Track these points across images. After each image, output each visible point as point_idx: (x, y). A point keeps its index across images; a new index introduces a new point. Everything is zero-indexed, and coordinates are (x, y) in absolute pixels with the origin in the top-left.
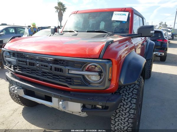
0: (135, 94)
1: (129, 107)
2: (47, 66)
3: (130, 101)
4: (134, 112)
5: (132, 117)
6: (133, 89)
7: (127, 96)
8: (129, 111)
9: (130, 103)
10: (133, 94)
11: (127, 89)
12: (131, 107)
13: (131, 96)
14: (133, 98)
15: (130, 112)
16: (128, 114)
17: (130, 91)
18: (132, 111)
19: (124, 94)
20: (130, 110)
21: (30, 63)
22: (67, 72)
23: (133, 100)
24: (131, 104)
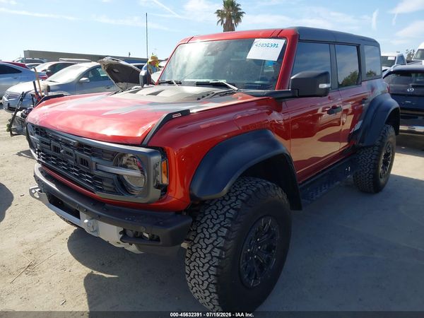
0: (230, 218)
1: (212, 243)
2: (71, 154)
3: (216, 232)
4: (221, 254)
5: (216, 264)
6: (229, 207)
7: (213, 221)
8: (211, 250)
9: (215, 235)
10: (225, 218)
11: (218, 207)
12: (215, 243)
13: (221, 222)
14: (223, 226)
15: (213, 254)
16: (209, 257)
17: (222, 212)
18: (217, 252)
19: (210, 217)
20: (213, 248)
21: (55, 147)
22: (94, 168)
23: (222, 229)
24: (218, 236)
